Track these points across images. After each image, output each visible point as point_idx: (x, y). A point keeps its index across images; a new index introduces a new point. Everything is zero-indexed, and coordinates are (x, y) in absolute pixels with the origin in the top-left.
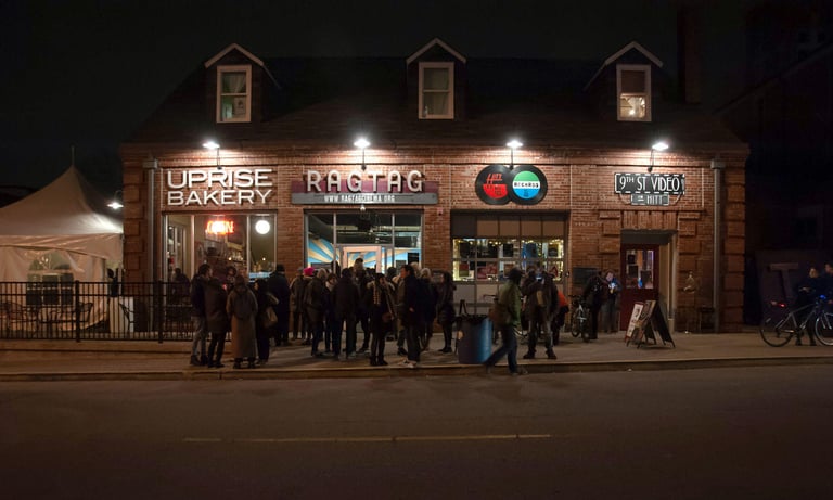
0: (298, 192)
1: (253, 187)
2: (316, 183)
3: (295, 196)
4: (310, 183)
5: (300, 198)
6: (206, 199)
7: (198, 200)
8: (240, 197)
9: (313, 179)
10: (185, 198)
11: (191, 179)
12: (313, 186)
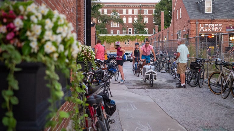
0: (227, 29)
1: (218, 28)
2: (231, 27)
3: (227, 30)
4: (230, 27)
5: (228, 30)
6: (208, 30)
7: (207, 30)
8: (216, 30)
9: (231, 26)
10: (204, 30)
11: (205, 26)
12: (231, 28)
